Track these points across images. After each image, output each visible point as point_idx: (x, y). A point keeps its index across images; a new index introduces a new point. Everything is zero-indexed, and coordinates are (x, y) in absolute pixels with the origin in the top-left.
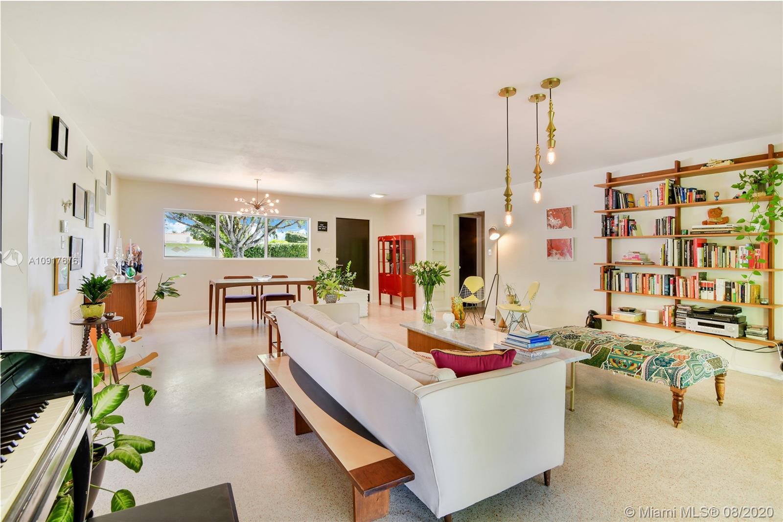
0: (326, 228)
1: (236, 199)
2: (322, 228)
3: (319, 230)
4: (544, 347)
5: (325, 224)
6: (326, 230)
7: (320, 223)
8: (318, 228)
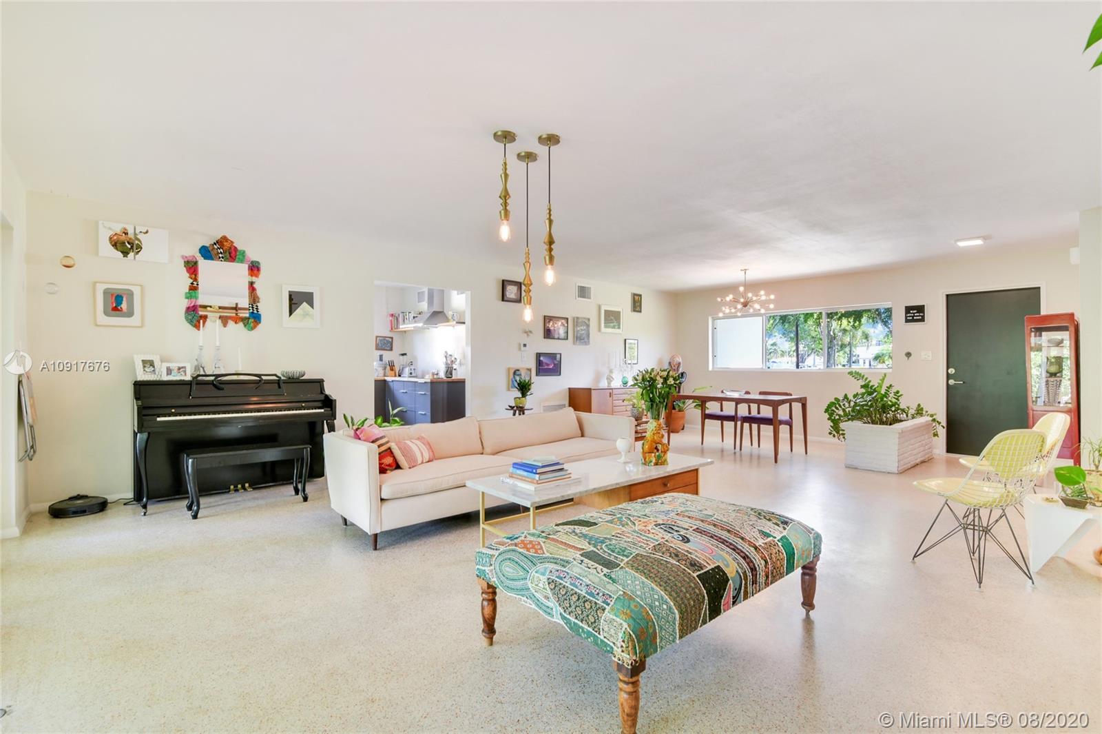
0: (923, 317)
1: (719, 299)
2: (913, 317)
3: (907, 321)
4: (527, 479)
5: (921, 309)
6: (922, 320)
7: (908, 309)
8: (906, 317)
